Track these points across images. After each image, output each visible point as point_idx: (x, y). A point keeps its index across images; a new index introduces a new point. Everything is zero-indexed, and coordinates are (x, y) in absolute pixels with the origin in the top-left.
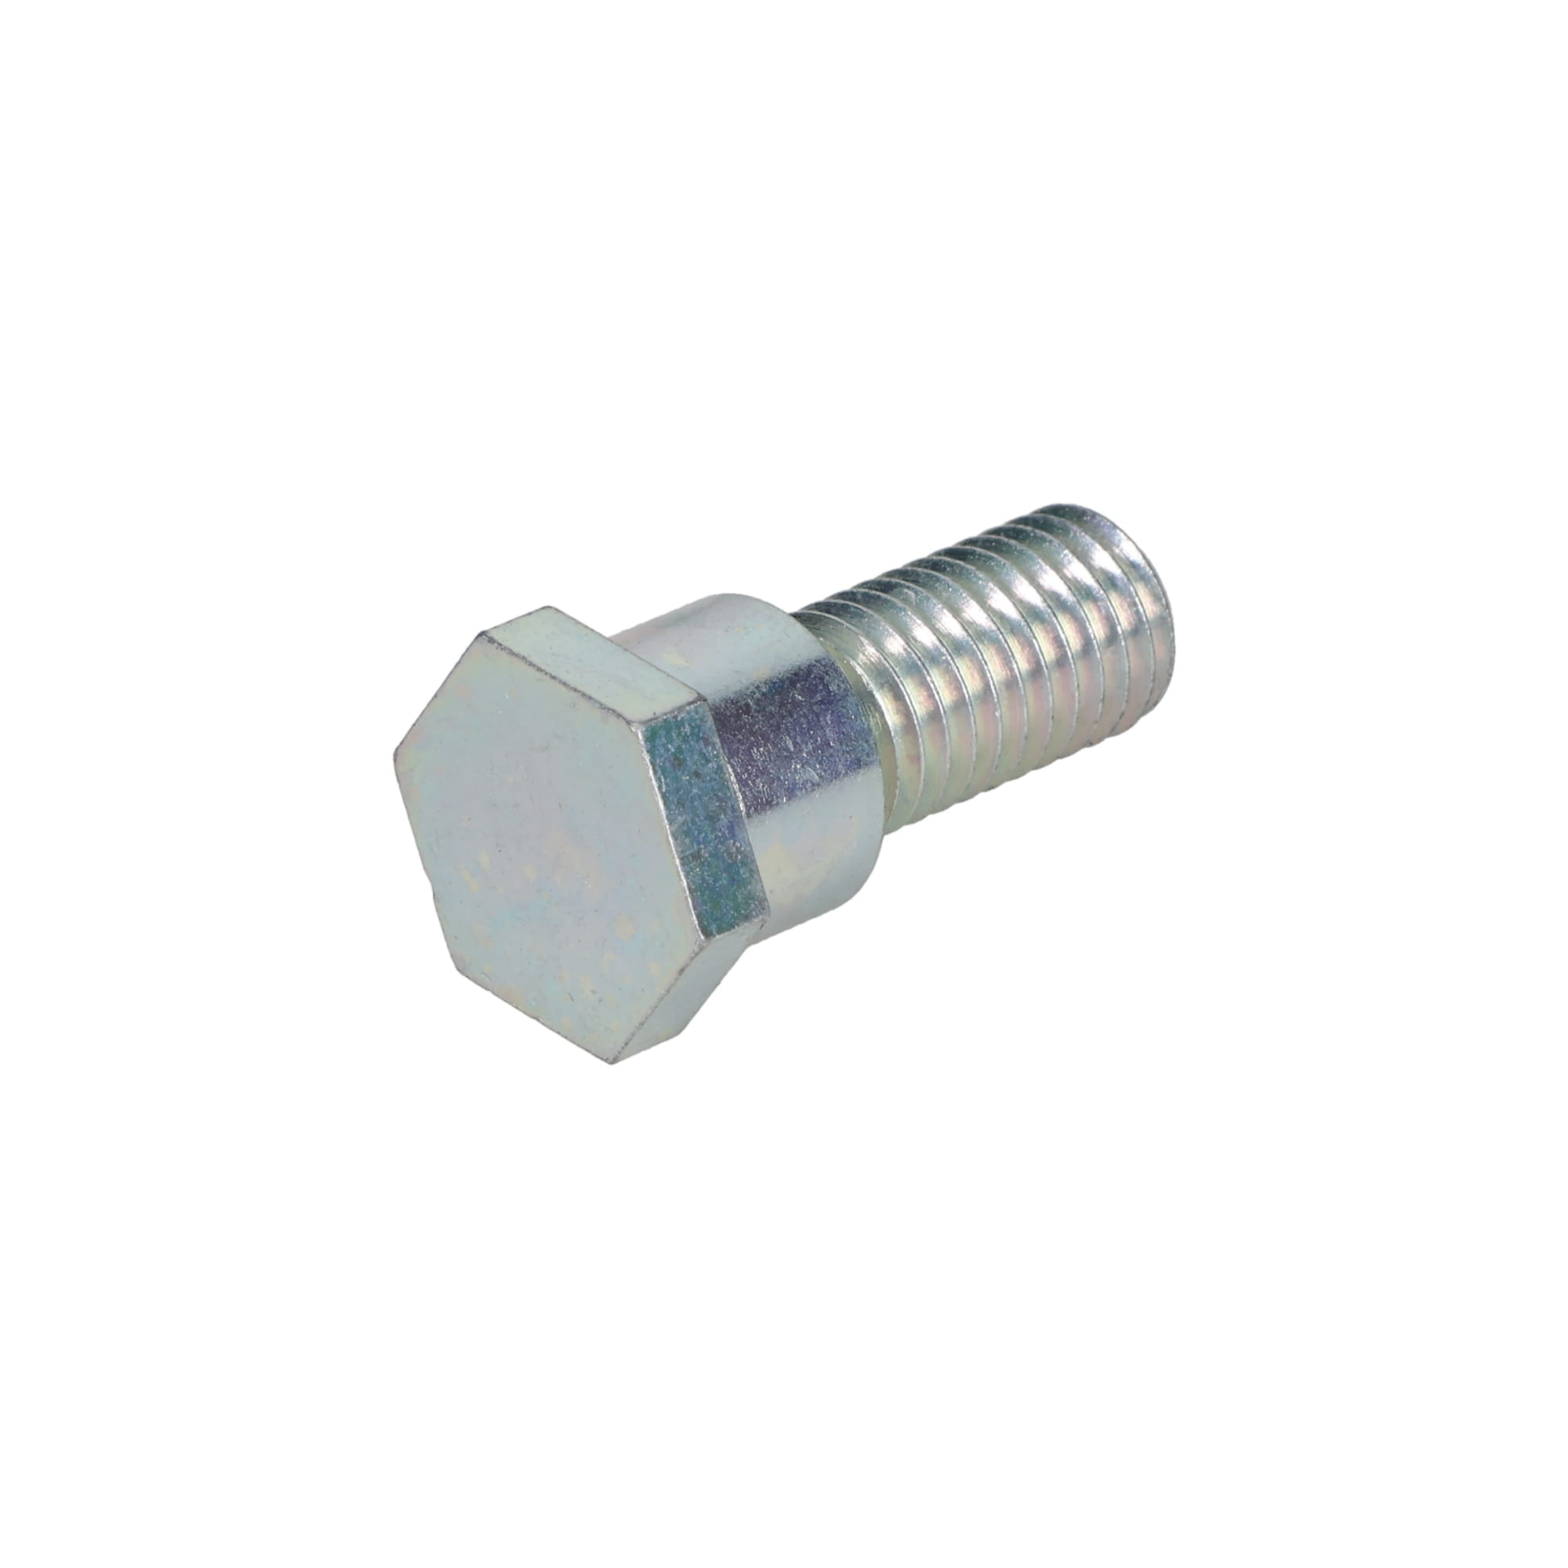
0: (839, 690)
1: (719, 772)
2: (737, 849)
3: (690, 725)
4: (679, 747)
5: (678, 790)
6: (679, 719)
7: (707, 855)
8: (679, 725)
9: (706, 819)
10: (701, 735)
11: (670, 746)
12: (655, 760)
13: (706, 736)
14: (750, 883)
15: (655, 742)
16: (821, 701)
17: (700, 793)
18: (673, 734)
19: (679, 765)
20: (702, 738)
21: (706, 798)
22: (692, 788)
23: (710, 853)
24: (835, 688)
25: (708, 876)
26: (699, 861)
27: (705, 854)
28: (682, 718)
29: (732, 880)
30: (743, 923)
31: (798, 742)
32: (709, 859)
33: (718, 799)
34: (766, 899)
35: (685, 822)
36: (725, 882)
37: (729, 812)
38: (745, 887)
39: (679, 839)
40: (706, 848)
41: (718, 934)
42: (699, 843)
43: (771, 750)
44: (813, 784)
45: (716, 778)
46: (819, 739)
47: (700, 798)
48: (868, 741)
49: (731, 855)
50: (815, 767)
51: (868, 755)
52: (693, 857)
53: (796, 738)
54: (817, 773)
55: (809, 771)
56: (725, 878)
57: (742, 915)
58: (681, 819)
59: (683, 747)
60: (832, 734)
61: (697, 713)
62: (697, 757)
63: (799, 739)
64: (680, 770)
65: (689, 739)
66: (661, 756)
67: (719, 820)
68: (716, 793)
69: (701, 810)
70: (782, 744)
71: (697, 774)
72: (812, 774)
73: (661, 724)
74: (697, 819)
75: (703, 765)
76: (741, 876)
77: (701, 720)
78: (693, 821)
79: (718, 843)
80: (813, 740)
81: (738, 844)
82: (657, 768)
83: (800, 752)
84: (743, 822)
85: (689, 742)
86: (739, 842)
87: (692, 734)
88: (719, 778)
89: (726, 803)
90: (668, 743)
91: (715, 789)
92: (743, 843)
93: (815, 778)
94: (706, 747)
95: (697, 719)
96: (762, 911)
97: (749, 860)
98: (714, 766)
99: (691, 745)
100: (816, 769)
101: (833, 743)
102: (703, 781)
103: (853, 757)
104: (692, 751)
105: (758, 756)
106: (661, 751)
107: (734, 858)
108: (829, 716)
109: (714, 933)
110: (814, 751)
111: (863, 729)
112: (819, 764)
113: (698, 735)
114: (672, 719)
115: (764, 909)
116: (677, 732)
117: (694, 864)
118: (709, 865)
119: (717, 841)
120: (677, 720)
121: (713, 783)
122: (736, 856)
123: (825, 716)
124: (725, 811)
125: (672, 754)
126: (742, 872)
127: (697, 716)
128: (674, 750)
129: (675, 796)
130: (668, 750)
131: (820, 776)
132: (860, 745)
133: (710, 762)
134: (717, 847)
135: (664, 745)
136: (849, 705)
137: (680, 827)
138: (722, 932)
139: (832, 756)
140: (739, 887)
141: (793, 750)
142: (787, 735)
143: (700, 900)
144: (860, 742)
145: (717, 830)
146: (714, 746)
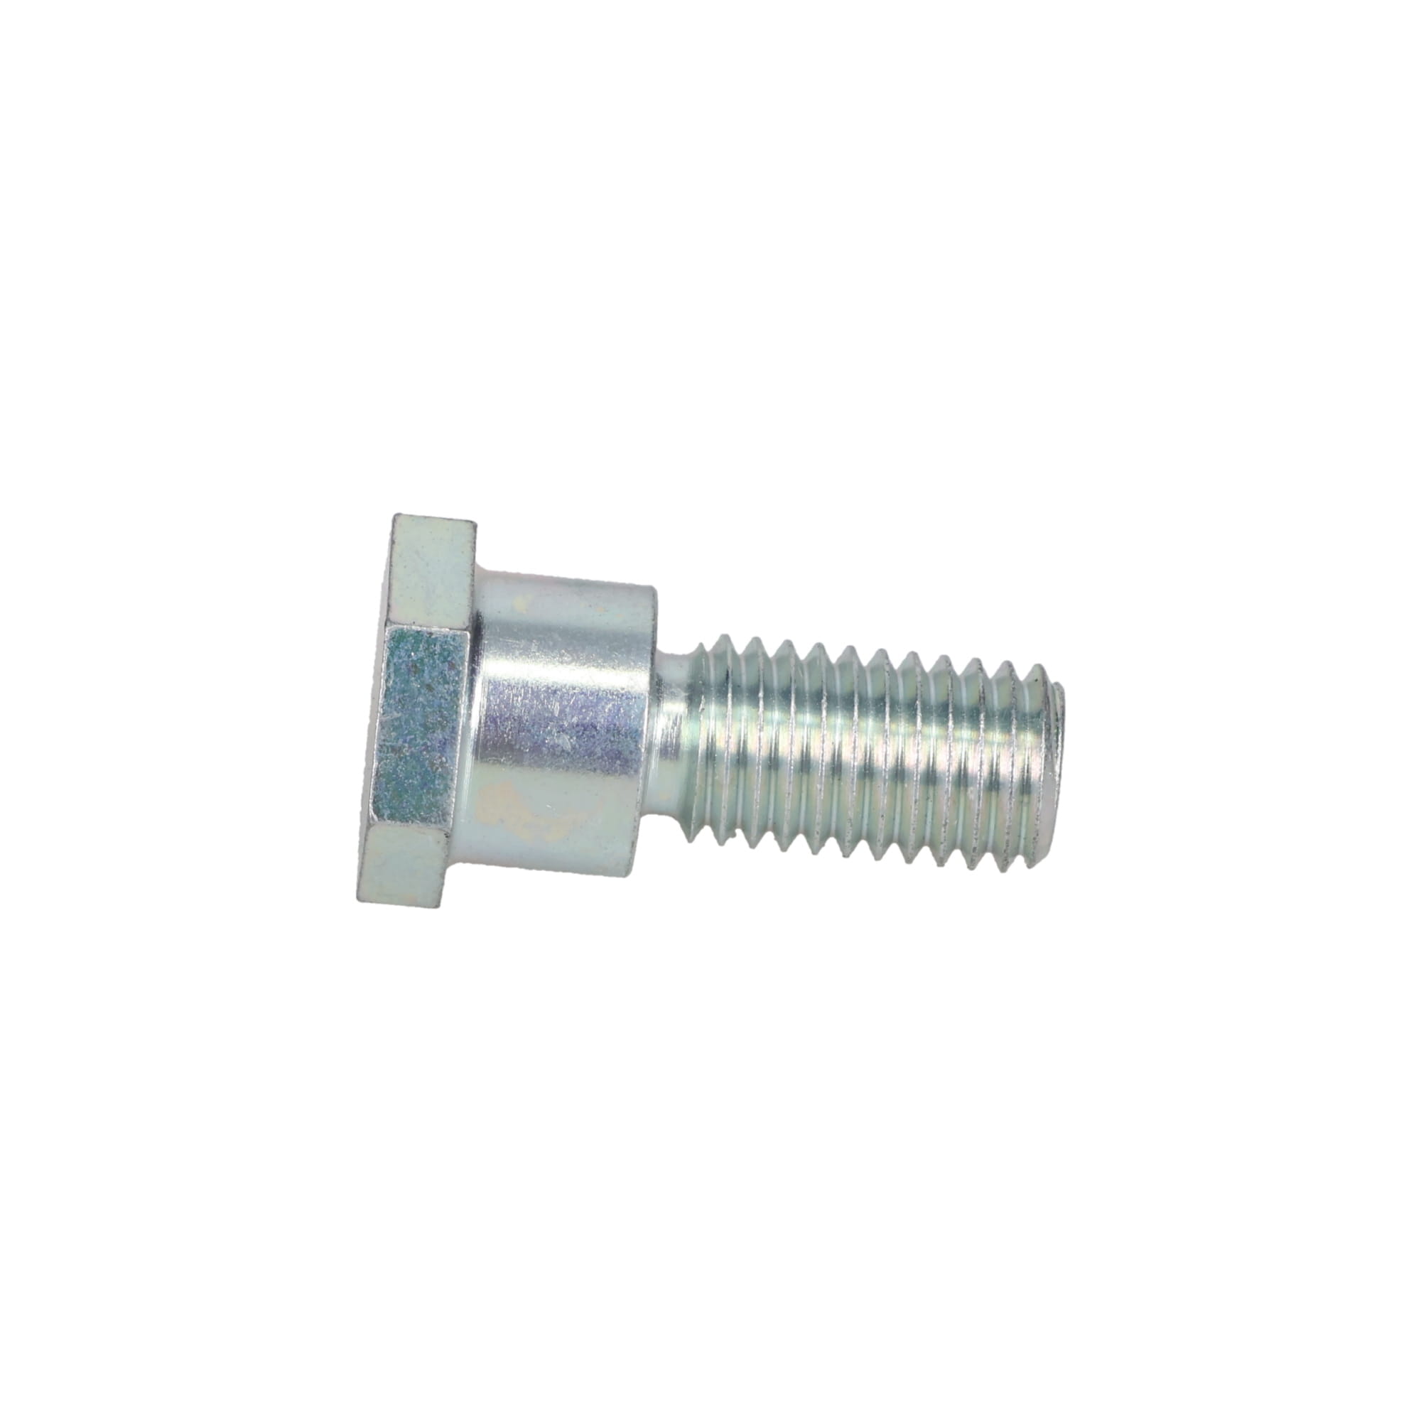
1: (453, 695)
2: (441, 763)
3: (441, 646)
4: (422, 660)
5: (404, 691)
6: (433, 637)
7: (407, 754)
8: (431, 641)
9: (421, 725)
10: (449, 659)
11: (413, 654)
12: (393, 658)
13: (454, 662)
14: (441, 795)
15: (399, 644)
17: (426, 703)
18: (421, 646)
19: (415, 673)
20: (449, 662)
21: (429, 710)
22: (419, 696)
25: (401, 770)
26: (398, 754)
27: (406, 752)
28: (437, 638)
29: (424, 785)
30: (418, 822)
31: (565, 711)
32: (408, 758)
33: (441, 716)
34: (449, 814)
35: (399, 719)
36: (416, 782)
37: (448, 730)
38: (434, 795)
39: (386, 729)
40: (410, 747)
41: (389, 819)
42: (405, 741)
43: (535, 706)
44: (563, 751)
45: (449, 698)
46: (588, 718)
47: (424, 707)
48: (636, 742)
49: (432, 764)
50: (571, 738)
51: (631, 752)
52: (393, 749)
53: (566, 708)
54: (571, 743)
55: (564, 738)
56: (417, 780)
57: (420, 815)
58: (396, 715)
59: (426, 660)
60: (602, 720)
61: (454, 640)
62: (436, 674)
63: (568, 710)
64: (415, 676)
65: (436, 657)
66: (400, 658)
67: (434, 732)
68: (443, 710)
69: (420, 717)
70: (549, 706)
71: (429, 687)
72: (566, 742)
73: (412, 635)
74: (412, 722)
75: (439, 683)
76: (434, 785)
77: (456, 648)
78: (407, 722)
79: (424, 750)
80: (581, 716)
81: (444, 759)
82: (392, 665)
83: (562, 720)
84: (456, 745)
85: (434, 659)
86: (446, 758)
87: (440, 654)
88: (451, 699)
89: (447, 722)
90: (412, 650)
91: (443, 705)
92: (449, 761)
93: (568, 747)
94: (450, 669)
95: (451, 645)
96: (443, 822)
97: (449, 777)
98: (452, 688)
99: (434, 662)
100: (572, 741)
101: (601, 727)
102: (433, 696)
103: (614, 747)
104: (433, 667)
105: (519, 705)
106: (403, 654)
107: (434, 768)
108: (610, 706)
109: (385, 817)
110: (577, 725)
111: (637, 731)
112: (577, 737)
113: (445, 658)
114: (426, 634)
115: (445, 821)
116: (429, 646)
117: (391, 755)
118: (406, 762)
119: (423, 747)
120: (430, 637)
121: (443, 701)
122: (437, 768)
123: (606, 703)
124: (443, 728)
125: (412, 661)
126: (437, 782)
127: (452, 643)
128: (415, 659)
129: (399, 694)
130: (410, 656)
131: (573, 748)
132: (627, 741)
133: (448, 683)
134: (421, 752)
135: (407, 650)
136: (636, 706)
137: (392, 720)
138: (394, 819)
139: (593, 737)
140: (428, 793)
141: (557, 715)
142: (559, 701)
143: (384, 786)
144: (629, 739)
145: (428, 739)
146: (458, 673)
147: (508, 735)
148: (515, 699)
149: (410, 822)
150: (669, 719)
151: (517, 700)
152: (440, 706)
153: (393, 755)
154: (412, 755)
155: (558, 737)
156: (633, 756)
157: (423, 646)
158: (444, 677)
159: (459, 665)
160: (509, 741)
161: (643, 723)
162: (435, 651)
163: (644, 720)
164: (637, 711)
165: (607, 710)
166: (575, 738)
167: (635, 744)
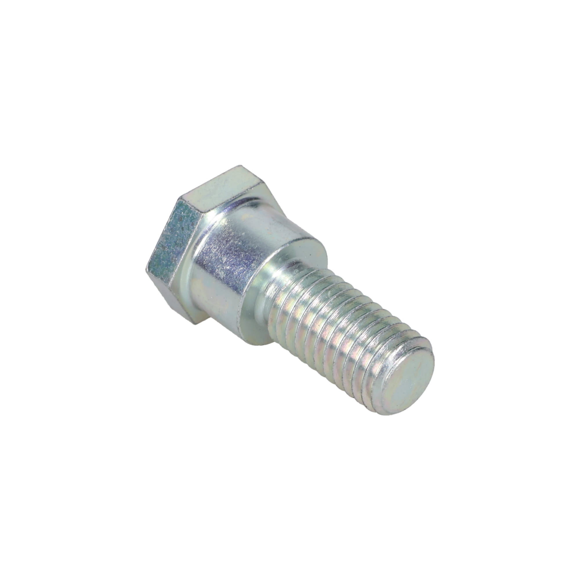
0: (253, 267)
2: (175, 260)
3: (192, 215)
4: (184, 216)
5: (174, 226)
6: (191, 210)
7: (166, 251)
8: (190, 211)
9: (174, 242)
10: (193, 221)
11: (182, 213)
12: (176, 211)
13: (194, 223)
14: (171, 272)
15: (180, 207)
16: (245, 263)
17: (179, 234)
18: (186, 211)
19: (180, 220)
20: (192, 222)
21: (179, 237)
22: (178, 230)
23: (168, 251)
24: (253, 266)
25: (162, 256)
26: (163, 249)
27: (166, 249)
28: (192, 211)
29: (167, 265)
30: (160, 279)
31: (227, 263)
32: (166, 252)
33: (182, 242)
34: (170, 281)
35: (169, 235)
36: (165, 263)
37: (182, 248)
38: (168, 271)
39: (164, 237)
40: (168, 248)
41: (151, 272)
42: (167, 245)
43: (218, 255)
44: (220, 278)
45: (187, 236)
46: (233, 269)
47: (178, 235)
48: (244, 287)
49: (172, 259)
50: (224, 274)
51: (240, 290)
52: (163, 246)
53: (228, 261)
54: (223, 276)
55: (222, 273)
56: (165, 262)
57: (161, 277)
58: (169, 234)
59: (185, 217)
60: (237, 273)
61: (197, 214)
62: (186, 224)
63: (228, 263)
64: (180, 222)
65: (189, 218)
66: (178, 212)
67: (177, 247)
68: (183, 240)
69: (175, 238)
70: (223, 258)
71: (183, 229)
72: (222, 275)
73: (185, 205)
74: (172, 239)
75: (186, 229)
76: (170, 267)
77: (196, 218)
78: (171, 238)
79: (172, 252)
80: (231, 267)
81: (176, 259)
82: (174, 214)
83: (224, 265)
84: (182, 255)
85: (188, 219)
86: (177, 259)
87: (191, 218)
88: (188, 237)
89: (183, 245)
90: (183, 211)
91: (184, 238)
92: (178, 261)
93: (222, 277)
94: (191, 225)
95: (195, 216)
96: (167, 283)
97: (175, 267)
98: (189, 233)
99: (188, 220)
100: (224, 275)
101: (235, 275)
102: (183, 232)
103: (236, 285)
104: (187, 221)
105: (214, 252)
106: (179, 211)
107: (172, 261)
108: (242, 268)
109: (151, 271)
110: (228, 270)
111: (246, 283)
112: (226, 275)
113: (192, 220)
114: (189, 207)
115: (168, 283)
116: (188, 212)
117: (161, 248)
118: (165, 254)
119: (172, 251)
120: (190, 209)
121: (185, 236)
122: (173, 261)
123: (241, 267)
124: (181, 247)
125: (181, 215)
126: (171, 267)
127: (196, 215)
128: (182, 215)
129: (172, 226)
130: (181, 213)
131: (223, 278)
132: (241, 285)
133: (189, 230)
134: (171, 252)
135: (181, 210)
136: (250, 273)
137: (167, 235)
138: (152, 273)
139: (231, 277)
140: (167, 269)
141: (223, 263)
142: (227, 258)
143: (154, 259)
144: (242, 284)
145: (175, 249)
146: (194, 228)
147: (205, 262)
148: (214, 249)
149: (157, 277)
150: (274, 288)
151: (214, 250)
152: (183, 237)
153: (162, 248)
154: (167, 251)
155: (220, 271)
156: (240, 292)
157: (187, 212)
158: (188, 227)
159: (195, 225)
160: (205, 264)
161: (249, 281)
162: (189, 215)
163: (249, 280)
164: (249, 275)
165: (240, 269)
166: (225, 274)
167: (243, 287)
